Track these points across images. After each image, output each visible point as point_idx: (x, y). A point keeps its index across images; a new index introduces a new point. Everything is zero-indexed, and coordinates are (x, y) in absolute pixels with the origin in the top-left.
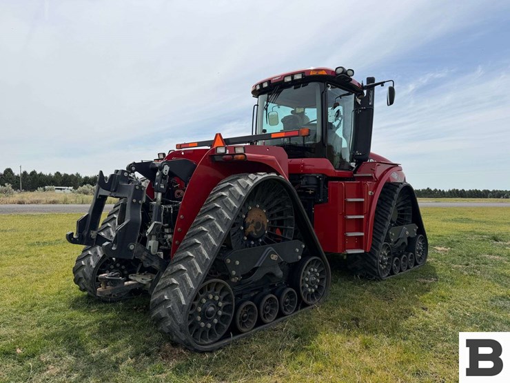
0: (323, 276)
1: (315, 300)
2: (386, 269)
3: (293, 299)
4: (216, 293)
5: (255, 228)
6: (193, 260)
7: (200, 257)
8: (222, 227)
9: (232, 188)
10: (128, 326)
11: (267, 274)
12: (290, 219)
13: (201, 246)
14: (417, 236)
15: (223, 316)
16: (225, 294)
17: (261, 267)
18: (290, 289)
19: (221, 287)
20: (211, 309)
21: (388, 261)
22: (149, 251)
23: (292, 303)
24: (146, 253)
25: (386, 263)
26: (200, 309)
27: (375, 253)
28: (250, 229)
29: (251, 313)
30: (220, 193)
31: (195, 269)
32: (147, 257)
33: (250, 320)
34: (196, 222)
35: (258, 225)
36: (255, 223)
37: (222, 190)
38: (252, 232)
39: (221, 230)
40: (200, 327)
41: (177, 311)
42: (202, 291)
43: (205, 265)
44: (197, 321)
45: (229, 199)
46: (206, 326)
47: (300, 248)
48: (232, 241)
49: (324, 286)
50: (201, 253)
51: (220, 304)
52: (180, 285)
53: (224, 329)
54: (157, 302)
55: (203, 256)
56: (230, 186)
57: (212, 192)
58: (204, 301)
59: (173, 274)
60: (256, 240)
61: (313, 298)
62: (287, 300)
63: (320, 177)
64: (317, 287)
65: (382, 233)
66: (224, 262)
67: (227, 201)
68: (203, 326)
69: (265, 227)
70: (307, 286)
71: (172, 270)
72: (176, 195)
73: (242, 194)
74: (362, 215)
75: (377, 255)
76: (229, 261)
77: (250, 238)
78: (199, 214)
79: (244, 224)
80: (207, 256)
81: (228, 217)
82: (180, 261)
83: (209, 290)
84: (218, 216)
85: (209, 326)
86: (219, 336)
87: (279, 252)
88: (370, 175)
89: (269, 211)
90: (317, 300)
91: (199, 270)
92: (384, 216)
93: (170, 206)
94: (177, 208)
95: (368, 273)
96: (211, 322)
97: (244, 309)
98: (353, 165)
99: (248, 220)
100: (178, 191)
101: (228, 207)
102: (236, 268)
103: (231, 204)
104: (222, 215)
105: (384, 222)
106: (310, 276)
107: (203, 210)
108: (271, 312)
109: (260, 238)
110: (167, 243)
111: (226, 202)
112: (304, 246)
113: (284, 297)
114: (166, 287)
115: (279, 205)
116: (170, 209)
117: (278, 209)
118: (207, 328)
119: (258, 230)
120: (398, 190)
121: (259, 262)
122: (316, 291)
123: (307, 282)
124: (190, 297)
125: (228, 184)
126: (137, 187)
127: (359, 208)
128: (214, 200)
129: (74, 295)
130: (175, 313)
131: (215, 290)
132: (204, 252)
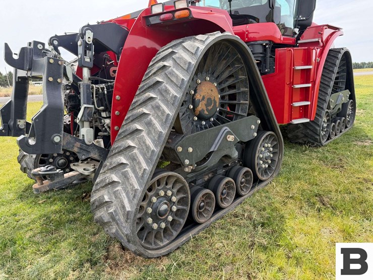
0: (276, 150)
1: (268, 175)
2: (324, 135)
3: (249, 178)
4: (168, 187)
5: (207, 105)
6: (136, 151)
7: (144, 148)
8: (168, 107)
9: (177, 55)
10: (75, 220)
11: (223, 157)
12: (244, 93)
13: (144, 134)
14: (349, 101)
15: (178, 210)
16: (178, 186)
17: (217, 150)
18: (246, 169)
19: (173, 180)
20: (164, 207)
21: (327, 127)
22: (83, 141)
23: (247, 182)
24: (78, 144)
25: (326, 129)
26: (150, 210)
27: (319, 122)
28: (201, 107)
29: (208, 201)
30: (161, 64)
31: (139, 163)
32: (81, 149)
33: (207, 208)
34: (135, 103)
35: (209, 101)
36: (206, 99)
37: (163, 59)
38: (203, 110)
39: (167, 111)
40: (153, 229)
41: (121, 218)
42: (150, 190)
43: (151, 159)
44: (148, 224)
45: (174, 70)
46: (159, 227)
47: (255, 124)
48: (182, 123)
49: (277, 160)
50: (144, 142)
51: (174, 199)
52: (123, 184)
53: (180, 224)
54: (97, 203)
55: (148, 148)
56: (173, 53)
57: (151, 64)
58: (154, 199)
59: (113, 169)
60: (207, 119)
61: (266, 173)
62: (243, 180)
63: (266, 44)
64: (270, 162)
65: (325, 101)
66: (174, 151)
67: (172, 73)
68: (155, 228)
69: (217, 104)
70: (261, 162)
71: (111, 164)
72: (111, 73)
73: (191, 61)
74: (309, 83)
75: (319, 123)
76: (180, 149)
77: (201, 117)
78: (138, 92)
79: (194, 102)
80: (152, 147)
81: (175, 94)
82: (120, 152)
83: (159, 185)
84: (161, 94)
85: (163, 225)
86: (175, 234)
87: (235, 131)
88: (317, 40)
89: (220, 84)
90: (270, 175)
91: (144, 165)
92: (326, 83)
93: (103, 85)
94: (112, 87)
95: (310, 140)
96: (165, 220)
97: (201, 198)
98: (297, 30)
99: (198, 97)
100: (112, 69)
101: (174, 80)
102: (189, 156)
103: (177, 77)
104: (167, 91)
105: (327, 89)
106: (264, 151)
107: (142, 87)
108: (228, 194)
109: (212, 117)
110: (106, 129)
111: (170, 73)
112: (259, 122)
113: (241, 178)
114: (106, 185)
115: (231, 76)
116: (103, 89)
117: (230, 82)
118: (161, 228)
119: (210, 108)
120: (340, 56)
121: (214, 146)
122: (269, 166)
123: (261, 159)
124: (136, 201)
125: (170, 50)
126: (52, 61)
127: (306, 76)
128: (154, 73)
129: (24, 184)
130: (119, 219)
131: (167, 184)
132: (149, 142)
